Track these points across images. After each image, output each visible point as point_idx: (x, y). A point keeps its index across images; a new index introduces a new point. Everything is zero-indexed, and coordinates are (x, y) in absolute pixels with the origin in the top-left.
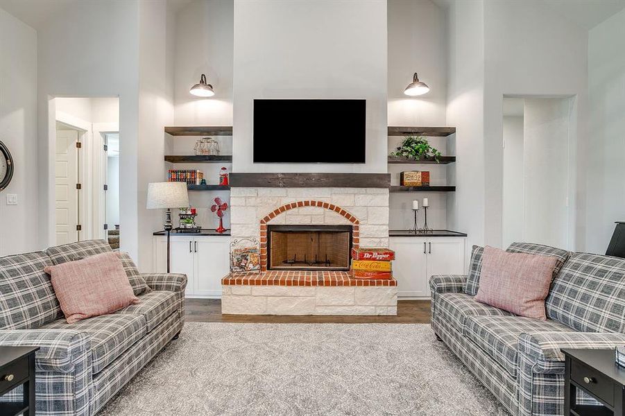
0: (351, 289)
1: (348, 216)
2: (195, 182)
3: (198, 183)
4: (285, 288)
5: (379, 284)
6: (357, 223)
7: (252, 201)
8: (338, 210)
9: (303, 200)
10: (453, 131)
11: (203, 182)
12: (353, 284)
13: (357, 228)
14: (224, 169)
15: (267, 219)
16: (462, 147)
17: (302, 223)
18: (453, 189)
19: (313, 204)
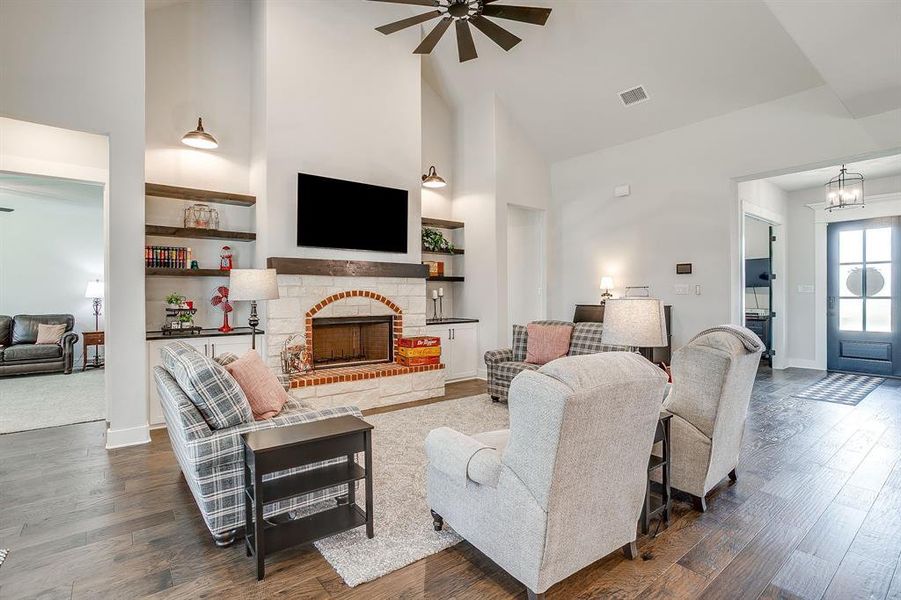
0: (409, 376)
1: (393, 306)
2: (184, 264)
3: (189, 267)
4: (350, 384)
5: (431, 368)
6: (401, 312)
7: (296, 291)
8: (383, 300)
9: (351, 290)
10: (462, 225)
11: (194, 264)
12: (411, 371)
13: (400, 318)
14: (226, 248)
15: (313, 311)
16: (469, 241)
17: (350, 315)
18: (462, 279)
19: (361, 293)
